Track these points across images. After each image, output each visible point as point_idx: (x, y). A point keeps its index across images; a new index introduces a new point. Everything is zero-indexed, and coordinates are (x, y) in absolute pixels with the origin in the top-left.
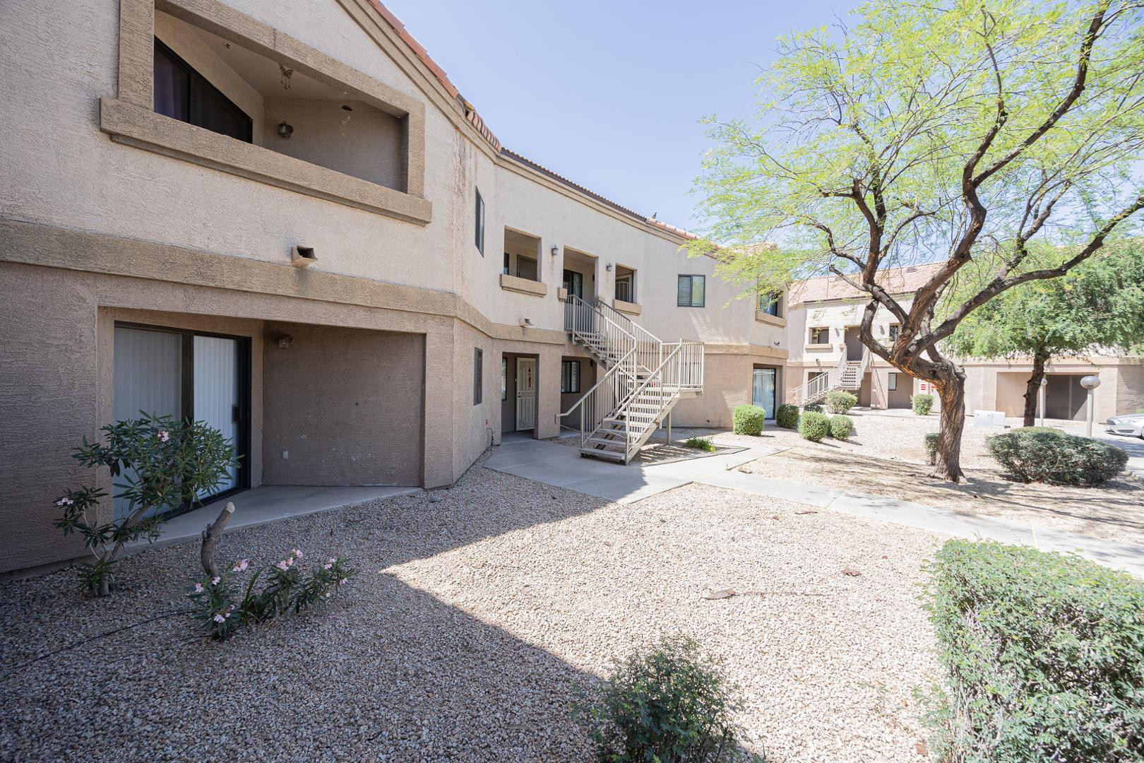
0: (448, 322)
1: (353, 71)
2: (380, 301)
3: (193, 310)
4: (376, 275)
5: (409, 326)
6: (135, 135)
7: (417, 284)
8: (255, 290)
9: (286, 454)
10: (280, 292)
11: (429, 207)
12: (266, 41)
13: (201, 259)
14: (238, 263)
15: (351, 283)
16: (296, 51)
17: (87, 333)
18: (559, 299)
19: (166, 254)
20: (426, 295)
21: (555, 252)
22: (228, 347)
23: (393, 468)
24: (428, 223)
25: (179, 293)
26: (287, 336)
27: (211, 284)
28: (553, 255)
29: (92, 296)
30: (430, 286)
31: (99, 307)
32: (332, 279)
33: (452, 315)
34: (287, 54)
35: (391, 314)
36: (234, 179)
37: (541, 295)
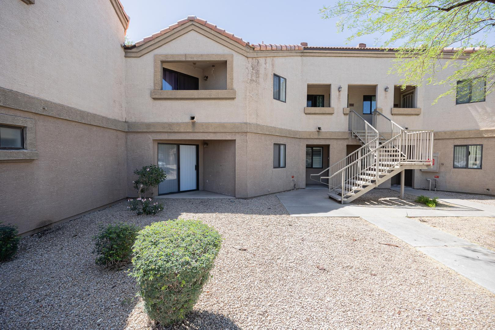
0: (245, 134)
1: (208, 55)
2: (217, 130)
3: (169, 138)
4: (217, 121)
5: (229, 137)
6: (157, 97)
7: (232, 122)
8: (182, 131)
9: (207, 181)
10: (188, 131)
11: (235, 92)
12: (184, 59)
13: (170, 125)
14: (178, 124)
15: (208, 125)
16: (191, 58)
17: (150, 146)
18: (344, 114)
19: (163, 125)
20: (234, 125)
21: (340, 89)
22: (194, 148)
23: (229, 189)
24: (235, 98)
25: (166, 134)
26: (207, 143)
27: (172, 131)
28: (339, 91)
29: (151, 137)
30: (237, 121)
31: (153, 140)
32: (202, 124)
33: (246, 131)
34: (189, 60)
35: (222, 134)
36: (177, 101)
37: (332, 114)
